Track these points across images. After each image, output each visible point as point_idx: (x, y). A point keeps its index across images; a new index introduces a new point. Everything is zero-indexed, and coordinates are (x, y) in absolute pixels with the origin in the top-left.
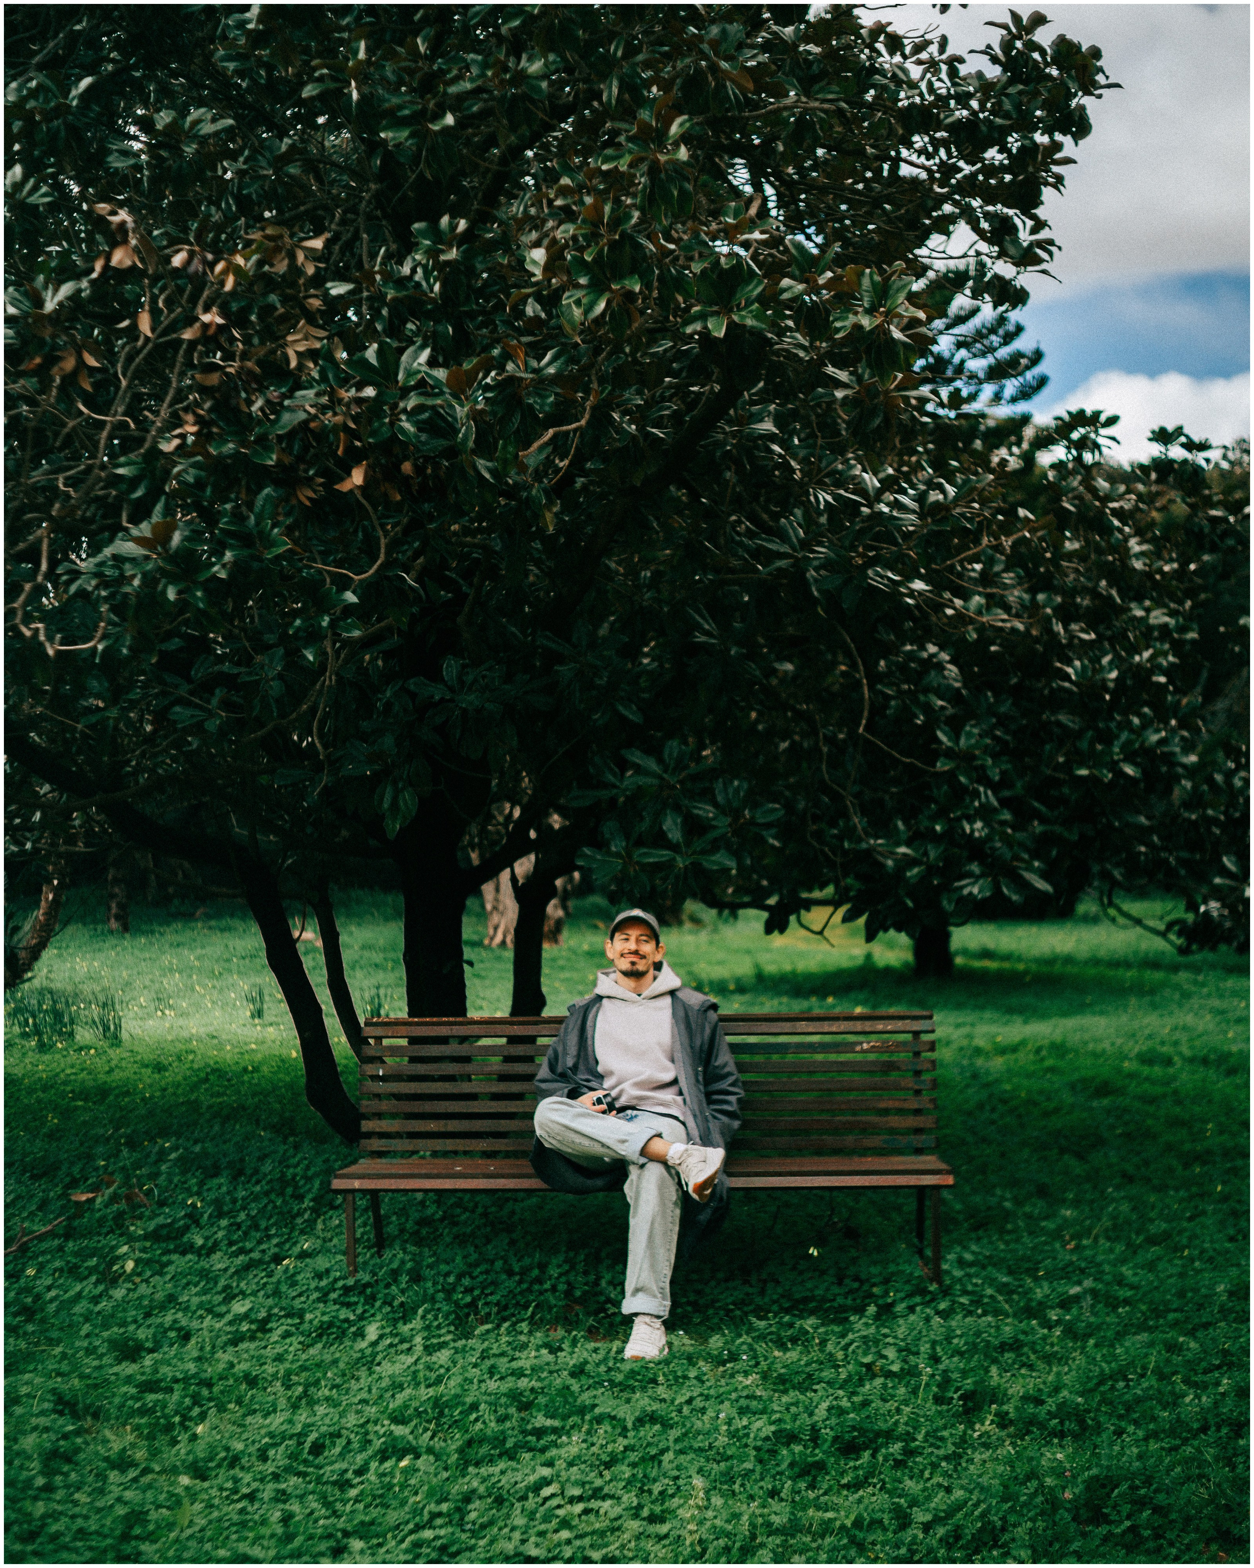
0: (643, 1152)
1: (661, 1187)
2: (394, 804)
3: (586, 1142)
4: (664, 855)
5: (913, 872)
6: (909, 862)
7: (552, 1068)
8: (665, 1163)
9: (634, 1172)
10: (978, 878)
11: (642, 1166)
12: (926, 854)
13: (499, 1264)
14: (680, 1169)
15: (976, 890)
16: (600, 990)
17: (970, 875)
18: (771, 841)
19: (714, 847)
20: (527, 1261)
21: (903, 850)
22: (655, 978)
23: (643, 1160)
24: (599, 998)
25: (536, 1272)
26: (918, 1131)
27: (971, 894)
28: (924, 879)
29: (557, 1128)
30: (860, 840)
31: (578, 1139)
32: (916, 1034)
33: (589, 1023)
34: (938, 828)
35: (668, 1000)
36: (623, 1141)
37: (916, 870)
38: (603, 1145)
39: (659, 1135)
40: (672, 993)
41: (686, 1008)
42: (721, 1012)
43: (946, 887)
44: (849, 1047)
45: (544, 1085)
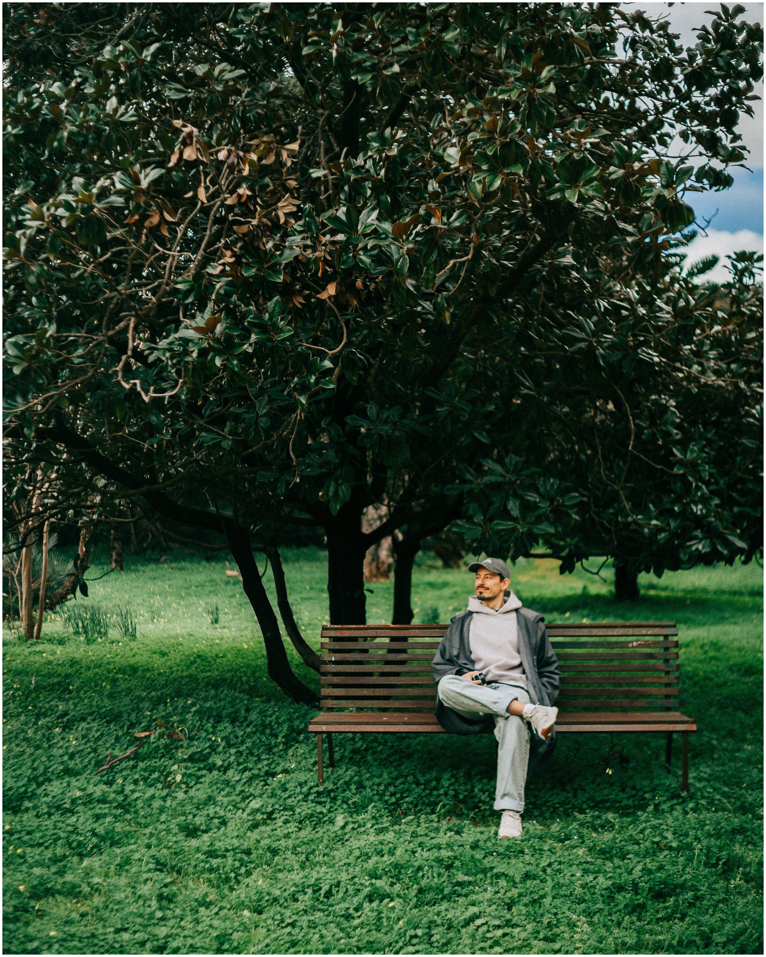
0: (508, 710)
1: (519, 731)
2: (336, 493)
3: (471, 703)
4: (510, 524)
5: (662, 536)
6: (658, 530)
8: (521, 716)
10: (701, 540)
11: (507, 718)
12: (668, 524)
13: (410, 778)
14: (532, 721)
15: (700, 547)
16: (470, 608)
17: (696, 538)
18: (574, 516)
19: (540, 520)
20: (428, 776)
21: (654, 522)
22: (505, 602)
23: (507, 715)
24: (471, 613)
25: (434, 783)
26: (667, 697)
27: (697, 549)
28: (669, 541)
29: (453, 694)
30: (627, 516)
31: (466, 701)
32: (666, 636)
33: (465, 629)
34: (676, 509)
35: (514, 615)
36: (495, 703)
37: (663, 535)
38: (482, 705)
39: (516, 699)
40: (516, 610)
41: (526, 619)
42: (546, 622)
43: (682, 546)
44: (624, 645)
45: (438, 667)
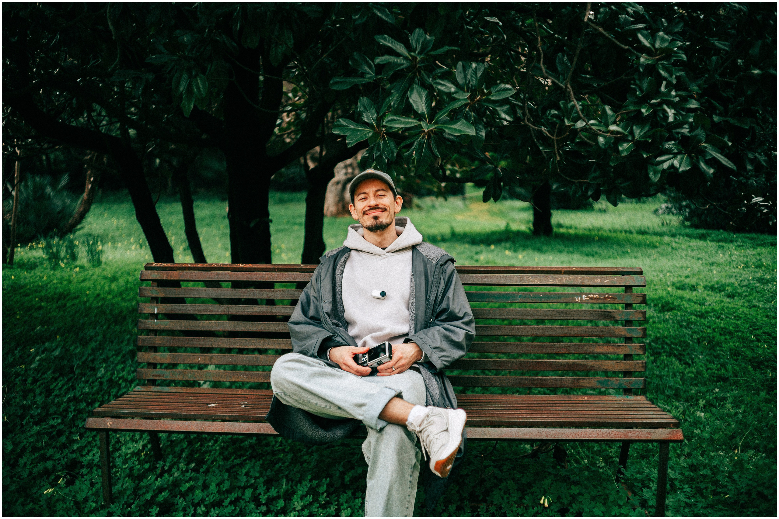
0: (382, 416)
1: (401, 452)
2: (189, 89)
3: (323, 404)
4: (410, 122)
5: (624, 147)
6: (619, 138)
7: (305, 311)
8: (404, 427)
9: (372, 437)
10: (675, 155)
11: (381, 430)
12: (632, 133)
13: (249, 493)
14: (422, 437)
15: (676, 163)
17: (668, 152)
18: (504, 116)
19: (454, 116)
20: (273, 492)
21: (613, 128)
22: (399, 234)
23: (382, 424)
24: (347, 251)
25: (281, 503)
26: (627, 373)
27: (672, 166)
28: (634, 154)
30: (576, 120)
31: (314, 400)
32: (628, 288)
33: (338, 272)
34: (643, 110)
35: (409, 254)
36: (360, 406)
37: (625, 145)
38: (339, 408)
39: (399, 396)
40: (413, 248)
41: (426, 262)
43: (651, 162)
44: (568, 300)
45: (297, 328)
